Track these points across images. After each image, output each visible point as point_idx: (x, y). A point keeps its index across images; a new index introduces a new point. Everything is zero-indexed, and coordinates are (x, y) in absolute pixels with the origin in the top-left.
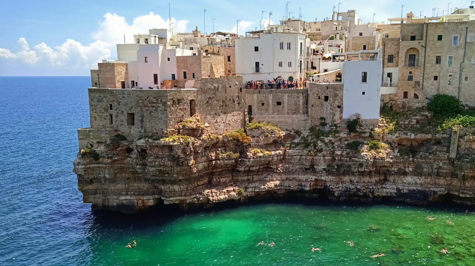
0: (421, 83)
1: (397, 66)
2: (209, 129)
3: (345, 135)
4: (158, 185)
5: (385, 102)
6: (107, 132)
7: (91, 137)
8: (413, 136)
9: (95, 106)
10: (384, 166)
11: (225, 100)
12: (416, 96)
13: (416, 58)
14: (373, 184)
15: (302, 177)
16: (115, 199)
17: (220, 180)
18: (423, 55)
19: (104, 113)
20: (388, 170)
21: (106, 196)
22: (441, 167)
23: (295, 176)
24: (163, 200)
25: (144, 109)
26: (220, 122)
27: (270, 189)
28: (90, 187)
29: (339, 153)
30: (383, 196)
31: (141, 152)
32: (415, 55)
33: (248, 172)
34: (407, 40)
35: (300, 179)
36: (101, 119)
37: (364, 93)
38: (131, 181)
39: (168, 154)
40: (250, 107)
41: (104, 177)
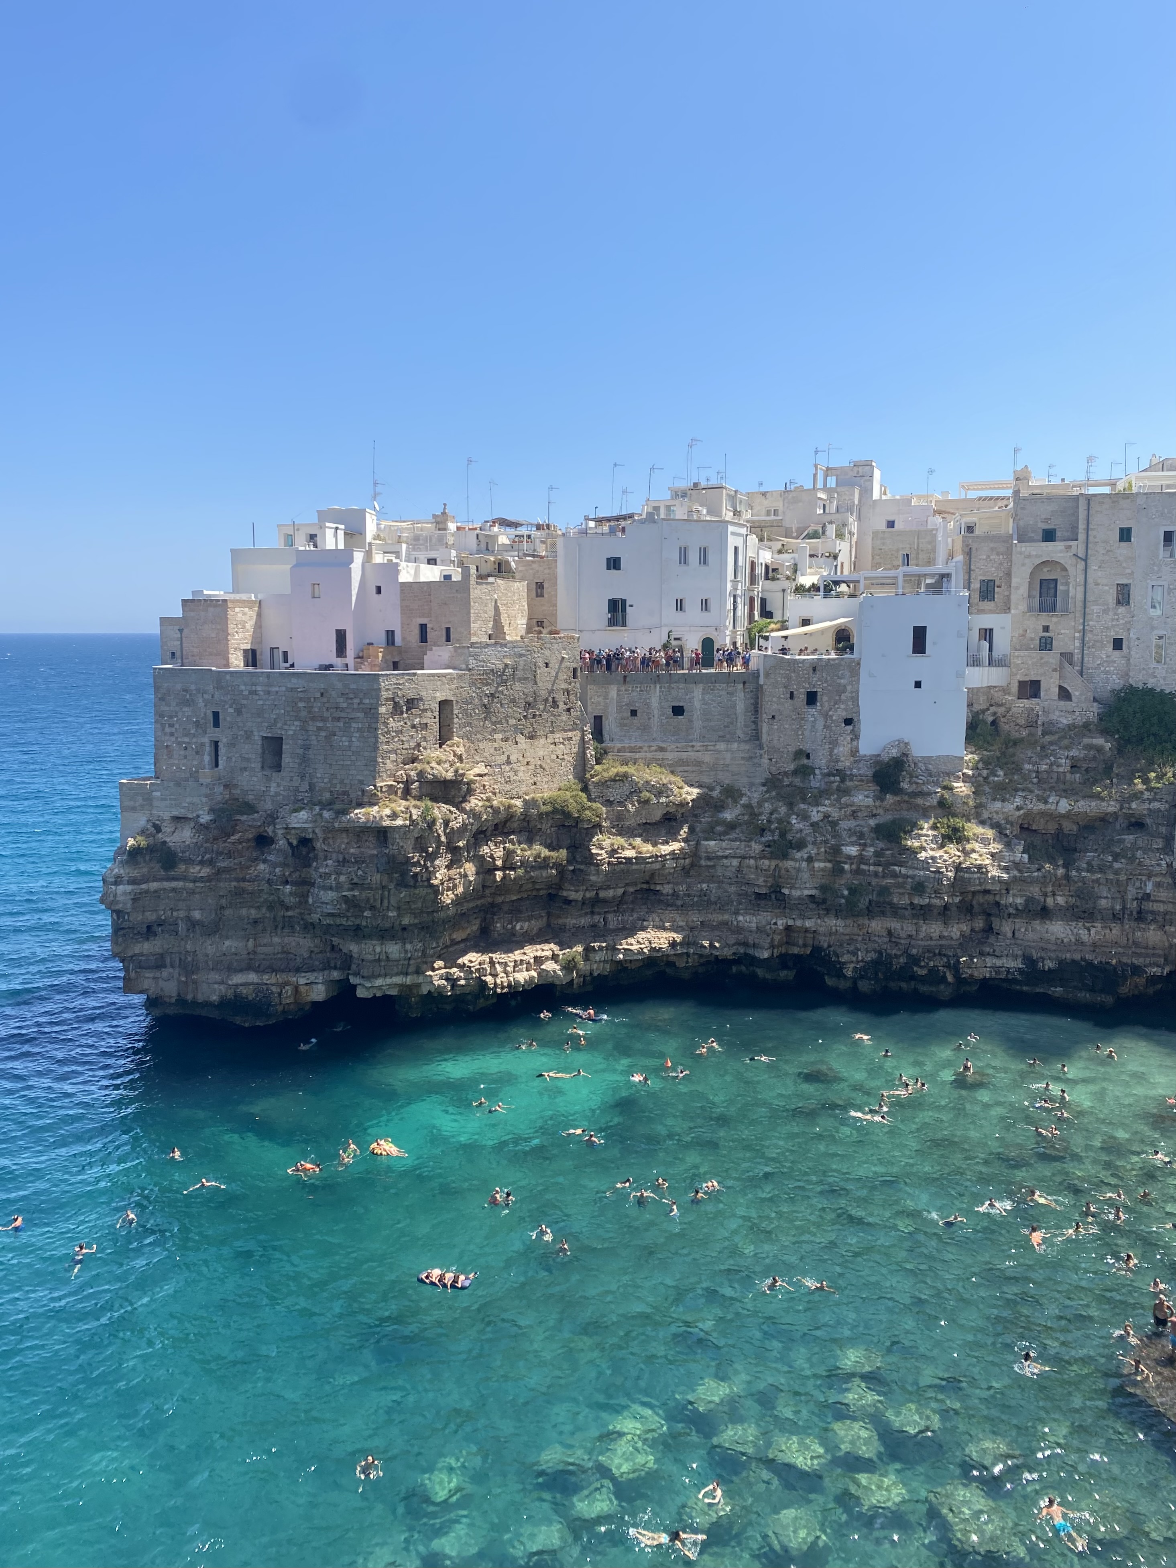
0: (1077, 657)
1: (1007, 609)
2: (487, 781)
3: (870, 801)
4: (341, 941)
5: (976, 708)
6: (204, 790)
7: (157, 804)
8: (1064, 806)
9: (171, 717)
10: (987, 892)
11: (532, 700)
12: (1064, 694)
13: (1060, 587)
14: (953, 943)
15: (748, 920)
16: (216, 983)
17: (514, 927)
18: (1080, 579)
19: (194, 736)
20: (998, 904)
21: (188, 975)
22: (1148, 895)
23: (727, 917)
24: (354, 987)
25: (312, 727)
26: (518, 761)
27: (655, 954)
28: (146, 947)
29: (853, 850)
30: (985, 978)
31: (297, 846)
32: (1056, 581)
33: (594, 904)
34: (1031, 540)
35: (741, 924)
36: (187, 753)
37: (918, 685)
38: (264, 930)
39: (375, 852)
40: (598, 722)
41: (188, 918)
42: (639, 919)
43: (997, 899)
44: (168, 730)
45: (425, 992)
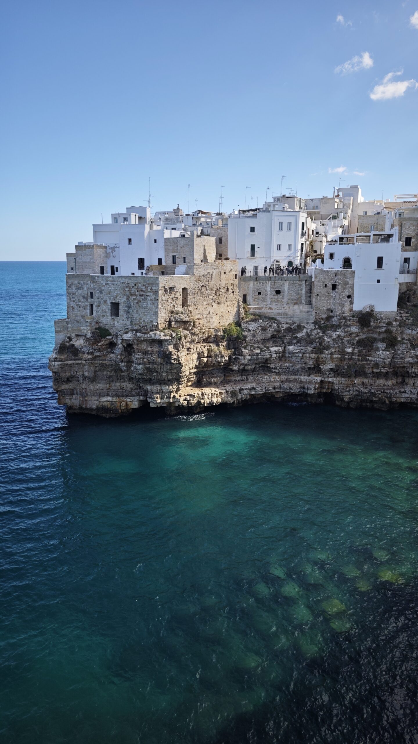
1: (416, 249)
2: (201, 321)
3: (357, 330)
4: (144, 385)
5: (402, 291)
6: (88, 324)
7: (69, 329)
9: (73, 294)
10: (404, 367)
11: (218, 288)
14: (389, 387)
15: (305, 378)
16: (94, 401)
17: (210, 381)
19: (83, 302)
20: (408, 372)
21: (83, 397)
23: (297, 377)
24: (149, 403)
25: (131, 298)
26: (213, 314)
27: (267, 392)
28: (67, 387)
29: (349, 350)
30: (401, 402)
31: (126, 347)
33: (243, 371)
35: (302, 380)
36: (80, 309)
37: (378, 281)
38: (113, 380)
39: (158, 350)
40: (245, 297)
41: (83, 375)
42: (261, 378)
43: (408, 370)
44: (72, 300)
45: (177, 405)
